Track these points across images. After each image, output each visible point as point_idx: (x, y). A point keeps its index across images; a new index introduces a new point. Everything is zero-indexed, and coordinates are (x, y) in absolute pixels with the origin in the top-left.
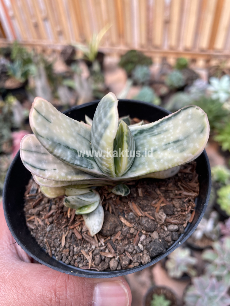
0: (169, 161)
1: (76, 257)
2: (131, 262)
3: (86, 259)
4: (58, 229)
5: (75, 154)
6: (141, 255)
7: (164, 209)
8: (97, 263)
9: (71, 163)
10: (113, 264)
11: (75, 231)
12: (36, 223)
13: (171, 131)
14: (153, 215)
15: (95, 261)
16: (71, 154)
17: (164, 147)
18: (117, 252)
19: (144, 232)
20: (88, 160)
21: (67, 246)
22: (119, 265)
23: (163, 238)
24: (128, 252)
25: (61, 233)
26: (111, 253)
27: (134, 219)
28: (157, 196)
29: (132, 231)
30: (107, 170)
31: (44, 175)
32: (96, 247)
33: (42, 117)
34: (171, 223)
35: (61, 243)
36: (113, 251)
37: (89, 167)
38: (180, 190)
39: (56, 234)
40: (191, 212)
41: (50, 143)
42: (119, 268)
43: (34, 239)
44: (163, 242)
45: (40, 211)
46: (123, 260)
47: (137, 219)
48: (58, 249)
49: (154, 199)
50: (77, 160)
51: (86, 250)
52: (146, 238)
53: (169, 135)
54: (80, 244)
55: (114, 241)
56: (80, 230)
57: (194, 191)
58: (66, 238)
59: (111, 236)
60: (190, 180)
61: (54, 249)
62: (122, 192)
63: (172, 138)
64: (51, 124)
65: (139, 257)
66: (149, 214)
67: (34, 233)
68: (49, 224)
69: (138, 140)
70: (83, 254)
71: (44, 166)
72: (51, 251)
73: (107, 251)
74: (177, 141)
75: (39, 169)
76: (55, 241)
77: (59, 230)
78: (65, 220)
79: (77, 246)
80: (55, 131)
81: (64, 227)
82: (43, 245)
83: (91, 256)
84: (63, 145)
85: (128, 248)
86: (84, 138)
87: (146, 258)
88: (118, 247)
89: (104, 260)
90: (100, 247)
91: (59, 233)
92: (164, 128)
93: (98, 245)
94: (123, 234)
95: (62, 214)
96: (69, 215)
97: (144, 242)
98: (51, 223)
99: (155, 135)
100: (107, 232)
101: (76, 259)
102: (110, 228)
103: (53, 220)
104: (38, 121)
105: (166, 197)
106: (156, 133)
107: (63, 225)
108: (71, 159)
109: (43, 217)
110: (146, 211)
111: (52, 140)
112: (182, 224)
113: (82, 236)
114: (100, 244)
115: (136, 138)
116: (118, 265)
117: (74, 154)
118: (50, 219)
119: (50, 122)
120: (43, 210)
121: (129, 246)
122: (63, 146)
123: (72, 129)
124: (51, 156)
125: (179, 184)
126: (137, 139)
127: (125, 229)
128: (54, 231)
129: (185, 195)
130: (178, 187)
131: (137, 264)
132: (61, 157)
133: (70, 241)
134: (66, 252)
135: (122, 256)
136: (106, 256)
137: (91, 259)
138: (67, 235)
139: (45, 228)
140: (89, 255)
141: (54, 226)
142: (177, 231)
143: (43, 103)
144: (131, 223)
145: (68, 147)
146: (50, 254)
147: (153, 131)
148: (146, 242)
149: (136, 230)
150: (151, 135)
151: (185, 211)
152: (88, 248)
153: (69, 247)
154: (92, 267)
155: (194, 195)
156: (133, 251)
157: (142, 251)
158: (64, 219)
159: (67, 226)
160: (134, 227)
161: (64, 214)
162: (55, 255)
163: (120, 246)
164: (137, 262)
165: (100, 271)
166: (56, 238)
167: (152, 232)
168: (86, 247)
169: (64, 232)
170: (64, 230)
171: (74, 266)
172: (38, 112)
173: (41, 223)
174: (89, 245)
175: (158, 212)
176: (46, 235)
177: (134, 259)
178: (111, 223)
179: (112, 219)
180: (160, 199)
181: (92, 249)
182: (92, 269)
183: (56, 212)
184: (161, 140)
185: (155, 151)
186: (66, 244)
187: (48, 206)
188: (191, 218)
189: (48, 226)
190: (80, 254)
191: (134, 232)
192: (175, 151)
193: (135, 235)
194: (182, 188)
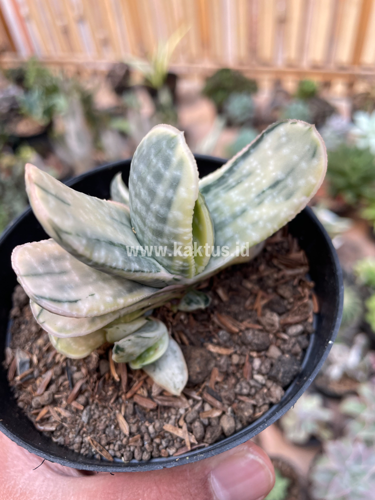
1: (157, 441)
2: (254, 408)
3: (177, 437)
4: (103, 411)
6: (265, 391)
7: (270, 306)
8: (200, 436)
9: (126, 270)
10: (227, 424)
11: (137, 399)
12: (55, 417)
13: (258, 171)
14: (258, 322)
15: (194, 432)
16: (122, 254)
17: (257, 200)
18: (225, 401)
19: (254, 354)
21: (134, 429)
22: (237, 421)
23: (289, 352)
24: (241, 395)
25: (112, 414)
26: (217, 409)
27: (230, 339)
28: (248, 293)
29: (236, 359)
31: (78, 310)
32: (186, 410)
33: (53, 197)
34: (290, 325)
35: (120, 431)
36: (218, 404)
37: (153, 271)
38: (279, 270)
39: (104, 420)
40: (311, 297)
41: (84, 242)
42: (240, 426)
44: (291, 357)
45: (53, 394)
46: (242, 410)
48: (119, 444)
49: (246, 298)
50: (133, 262)
51: (172, 422)
52: (262, 364)
53: (258, 179)
54: (155, 417)
55: (213, 388)
56: (145, 394)
57: (302, 265)
58: (125, 417)
59: (204, 381)
60: (288, 251)
62: (198, 302)
63: (264, 181)
64: (71, 207)
65: (263, 395)
66: (249, 323)
67: (58, 437)
68: (82, 408)
70: (167, 432)
71: (73, 295)
72: (107, 452)
73: (207, 407)
74: (275, 185)
75: (66, 302)
76: (107, 432)
77: (106, 411)
78: (110, 388)
79: (151, 421)
81: (115, 402)
82: (86, 450)
83: (185, 427)
84: (104, 241)
85: (241, 389)
86: (122, 223)
87: (277, 393)
88: (223, 394)
89: (210, 424)
90: (193, 406)
91: (108, 415)
92: (245, 172)
93: (189, 404)
94: (222, 370)
95: (102, 379)
96: (116, 376)
97: (263, 368)
98: (86, 404)
99: (234, 187)
100: (197, 377)
101: (158, 445)
102: (200, 368)
103: (87, 399)
104: (51, 206)
105: (264, 288)
106: (234, 184)
107: (111, 399)
108: (125, 263)
109: (65, 402)
110: (242, 321)
111: (85, 235)
112: (306, 320)
113: (153, 402)
114: (191, 401)
116: (236, 423)
119: (69, 205)
120: (58, 391)
121: (241, 385)
122: (103, 243)
123: (101, 212)
124: (75, 274)
125: (275, 262)
127: (222, 361)
128: (96, 416)
129: (291, 276)
130: (275, 267)
131: (266, 407)
133: (135, 420)
134: (136, 441)
135: (235, 405)
136: (210, 416)
137: (187, 432)
138: (125, 412)
139: (77, 420)
140: (180, 427)
141: (93, 407)
142: (303, 333)
144: (226, 347)
146: (107, 457)
147: (226, 182)
148: (266, 368)
149: (242, 354)
150: (227, 189)
151: (301, 298)
152: (173, 417)
153: (139, 430)
154: (192, 444)
155: (302, 270)
156: (250, 390)
157: (264, 385)
158: (108, 387)
159: (118, 398)
161: (105, 379)
162: (118, 455)
163: (226, 391)
164: (264, 404)
165: (210, 444)
166: (107, 427)
167: (267, 349)
168: (169, 418)
169: (118, 409)
170: (116, 406)
171: (160, 457)
172: (44, 190)
173: (65, 414)
174: (173, 411)
175: (263, 315)
176: (85, 429)
177: (257, 401)
178: (199, 359)
179: (197, 353)
180: (256, 296)
181: (181, 415)
182: (194, 447)
183: (87, 382)
184: (246, 192)
185: (244, 211)
186: (130, 428)
187: (65, 380)
188: (314, 305)
189: (82, 411)
190: (162, 433)
191: (240, 360)
192: (277, 201)
193: (244, 365)
194: (281, 267)
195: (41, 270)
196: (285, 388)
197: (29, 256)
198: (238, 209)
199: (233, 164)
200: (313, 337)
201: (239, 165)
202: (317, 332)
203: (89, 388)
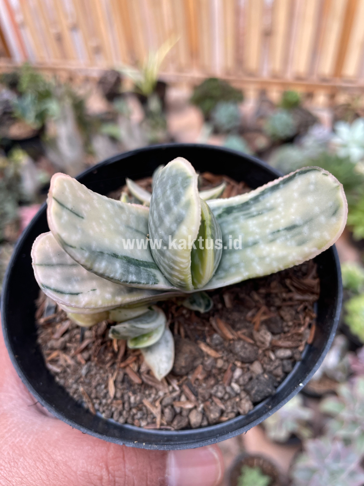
0: (279, 259)
1: (134, 411)
2: (222, 412)
3: (152, 413)
4: (99, 370)
5: (128, 265)
6: (238, 400)
7: (267, 324)
8: (170, 419)
9: (122, 281)
10: (195, 418)
11: (128, 371)
12: (61, 362)
13: (280, 209)
14: (251, 336)
15: (165, 415)
16: (122, 267)
17: (270, 237)
18: (200, 397)
19: (239, 364)
20: (149, 269)
21: (119, 395)
22: (205, 418)
23: (270, 372)
24: (216, 396)
25: (105, 376)
26: (191, 402)
27: (221, 343)
28: (254, 304)
29: (220, 363)
30: (181, 284)
31: (77, 302)
32: (165, 394)
33: (68, 212)
34: (280, 347)
35: (107, 392)
36: (193, 398)
37: (151, 283)
38: (290, 291)
39: (98, 378)
40: (310, 326)
41: (87, 254)
42: (205, 423)
43: (62, 389)
44: (270, 378)
45: (66, 342)
46: (210, 411)
47: (226, 344)
48: (104, 401)
49: (249, 309)
50: (132, 274)
51: (150, 399)
52: (243, 375)
53: (278, 217)
54: (138, 390)
55: (193, 382)
56: (136, 369)
57: (313, 293)
58: (115, 382)
59: (187, 374)
60: (305, 275)
61: (98, 401)
63: (282, 221)
64: (84, 221)
65: (234, 403)
66: (244, 334)
67: (60, 378)
68: (83, 362)
69: (224, 225)
70: (145, 407)
71: (77, 288)
72: (93, 404)
73: (183, 398)
74: (291, 228)
75: (68, 294)
76: (97, 389)
77: (101, 371)
78: (109, 355)
79: (134, 393)
80: (91, 232)
81: (110, 366)
82: (78, 397)
83: (159, 409)
85: (217, 391)
86: (137, 231)
87: (246, 406)
88: (200, 390)
89: (181, 413)
90: (171, 392)
92: (268, 205)
93: (169, 390)
94: (206, 369)
95: (105, 345)
96: (115, 346)
97: (241, 379)
98: (88, 360)
99: (254, 216)
100: (181, 370)
101: (134, 415)
102: (186, 362)
103: (90, 356)
104: (63, 221)
105: (269, 304)
106: (255, 213)
107: (108, 363)
108: (123, 275)
109: (73, 352)
110: (239, 329)
111: (89, 249)
112: (297, 347)
113: (141, 378)
114: (171, 388)
115: (220, 221)
116: (203, 419)
117: (126, 265)
118: (86, 355)
119: (83, 218)
120: (70, 341)
121: (217, 388)
122: (107, 255)
123: (118, 221)
125: (288, 282)
126: (222, 223)
127: (208, 362)
129: (298, 300)
130: (286, 287)
131: (233, 415)
132: (106, 275)
133: (123, 387)
134: (118, 404)
135: (208, 403)
136: (182, 406)
137: (160, 412)
138: (117, 378)
139: (77, 370)
140: (156, 407)
141: (93, 364)
142: (290, 358)
143: (65, 185)
144: (217, 350)
145: (115, 256)
146: (92, 410)
147: (248, 209)
148: (244, 380)
149: (227, 361)
150: (247, 216)
151: (300, 325)
152: (153, 396)
153: (122, 396)
154: (162, 424)
155: (311, 298)
156: (225, 395)
157: (237, 395)
158: (108, 353)
159: (113, 364)
160: (222, 358)
162: (101, 410)
163: (203, 389)
164: (232, 412)
165: (177, 430)
166: (99, 384)
167: (251, 363)
168: (150, 395)
169: (111, 373)
170: (110, 370)
171: (133, 424)
172: (61, 204)
173: (70, 362)
174: (154, 391)
175: (258, 331)
176: (82, 379)
177: (227, 408)
178: (186, 355)
179: (187, 348)
180: (258, 309)
181: (159, 397)
182: (162, 427)
183: (94, 342)
184: (263, 225)
185: (255, 243)
186: (116, 393)
187: (78, 333)
188: (309, 335)
189: (83, 365)
190: (140, 406)
191: (224, 365)
192: (289, 243)
193: (225, 371)
194: (292, 288)
195: (55, 260)
196: (255, 404)
197: (48, 246)
198: (250, 239)
199: (261, 192)
200: (298, 364)
201: (265, 196)
202: (304, 362)
203: (93, 348)
